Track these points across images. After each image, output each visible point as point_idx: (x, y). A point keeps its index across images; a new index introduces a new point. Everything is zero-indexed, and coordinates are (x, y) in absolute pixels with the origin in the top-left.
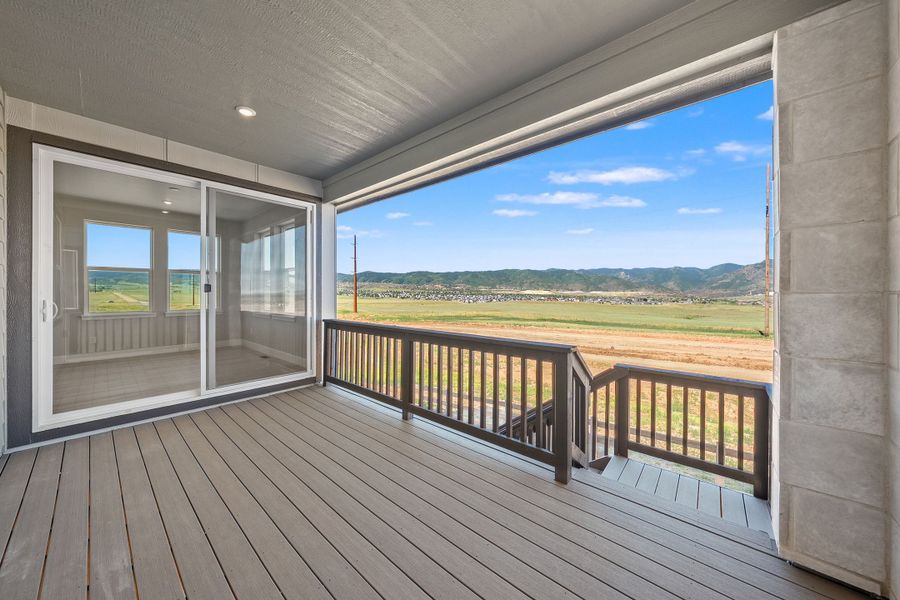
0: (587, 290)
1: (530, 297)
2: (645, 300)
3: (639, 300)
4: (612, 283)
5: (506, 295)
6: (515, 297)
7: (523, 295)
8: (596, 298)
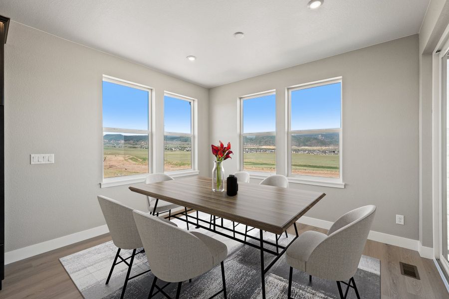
0: (299, 146)
1: (266, 150)
2: (334, 152)
3: (330, 152)
4: (314, 142)
5: (251, 149)
6: (257, 150)
7: (261, 149)
8: (305, 151)
